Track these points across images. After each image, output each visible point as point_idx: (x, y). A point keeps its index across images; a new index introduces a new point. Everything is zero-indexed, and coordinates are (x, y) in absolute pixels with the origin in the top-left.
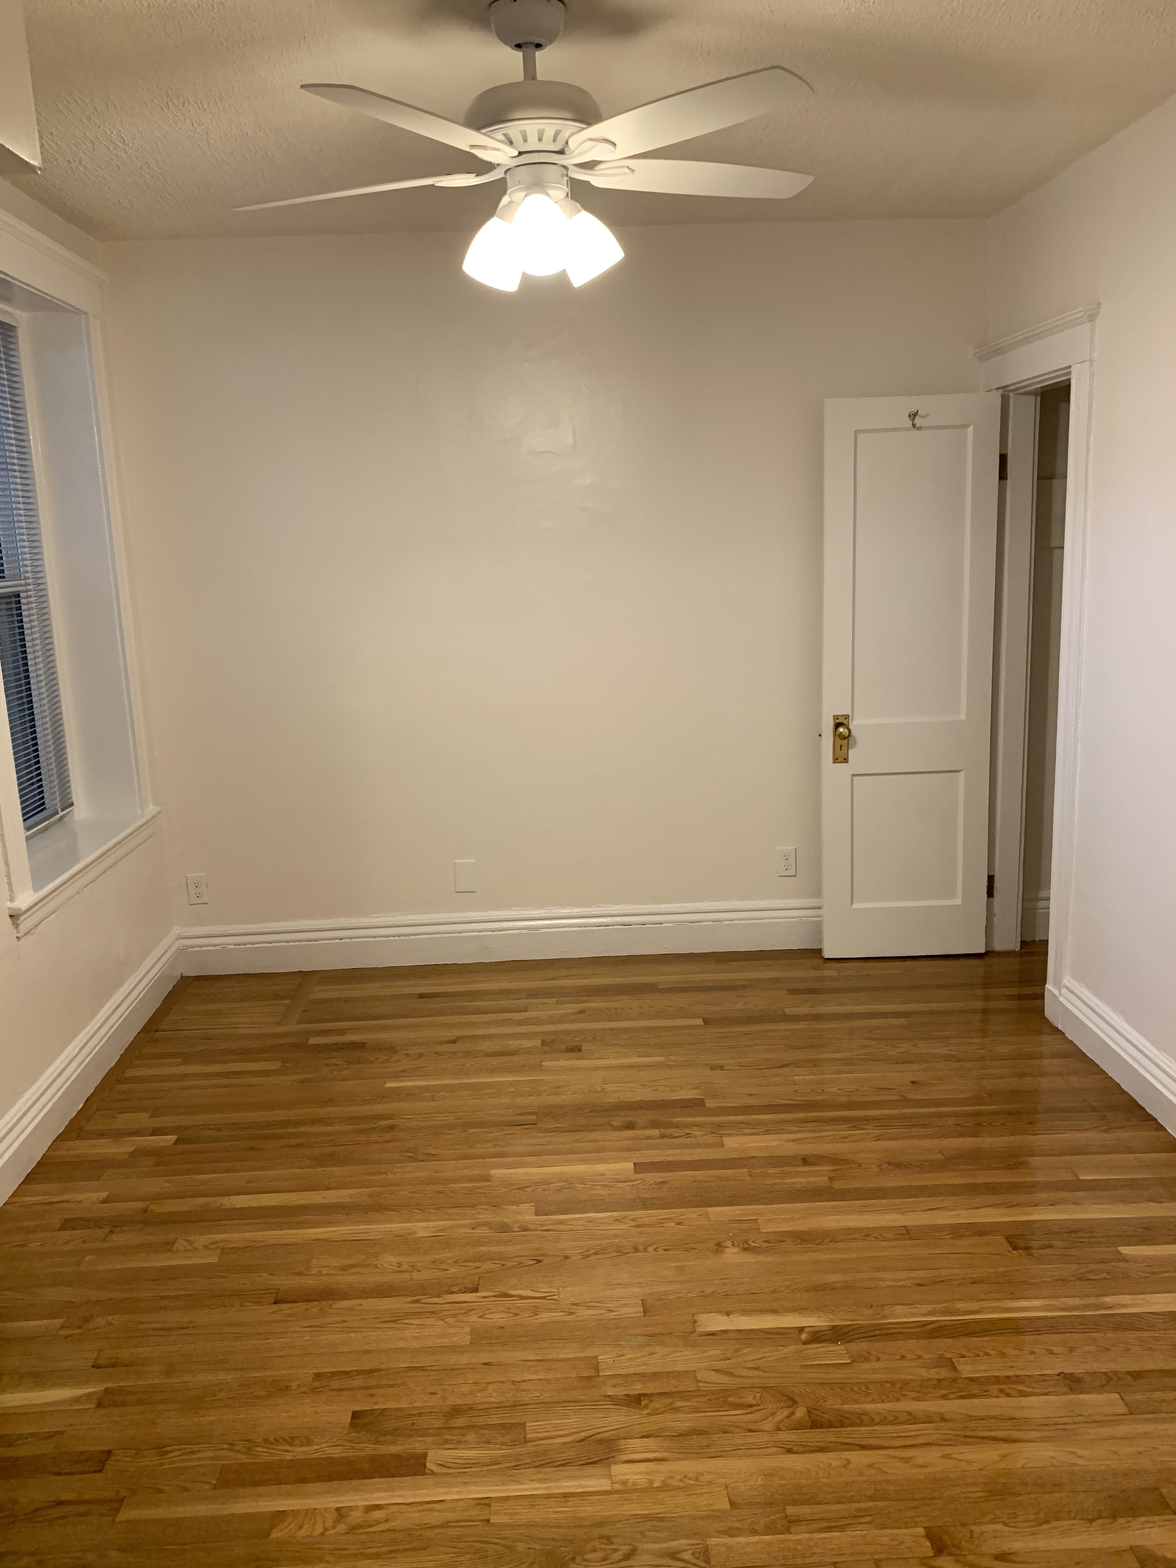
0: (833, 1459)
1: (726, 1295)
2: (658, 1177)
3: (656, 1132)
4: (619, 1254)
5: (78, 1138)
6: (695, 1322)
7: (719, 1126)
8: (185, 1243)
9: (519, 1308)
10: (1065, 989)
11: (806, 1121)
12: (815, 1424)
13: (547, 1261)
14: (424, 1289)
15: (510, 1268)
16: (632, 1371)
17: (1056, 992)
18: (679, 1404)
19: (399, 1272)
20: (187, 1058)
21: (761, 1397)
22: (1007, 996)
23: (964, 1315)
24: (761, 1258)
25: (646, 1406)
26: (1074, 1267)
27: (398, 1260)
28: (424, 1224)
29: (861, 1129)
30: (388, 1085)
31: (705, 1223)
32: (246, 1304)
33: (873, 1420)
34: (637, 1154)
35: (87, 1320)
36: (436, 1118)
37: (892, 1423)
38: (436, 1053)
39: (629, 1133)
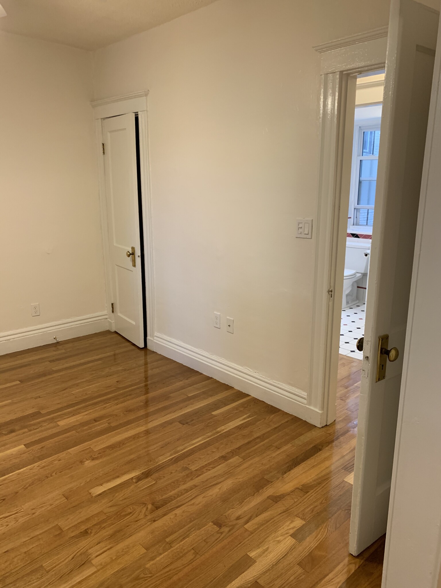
0: (171, 515)
1: (96, 478)
2: (38, 446)
3: (26, 430)
6: (90, 493)
7: (53, 419)
9: (7, 522)
11: (87, 406)
12: (157, 508)
13: (8, 498)
16: (76, 523)
17: (152, 339)
18: (103, 526)
21: (133, 508)
23: (181, 452)
24: (101, 460)
25: (91, 533)
26: (204, 423)
29: (109, 403)
31: (70, 456)
33: (175, 497)
34: (23, 441)
37: (181, 495)
39: (14, 434)
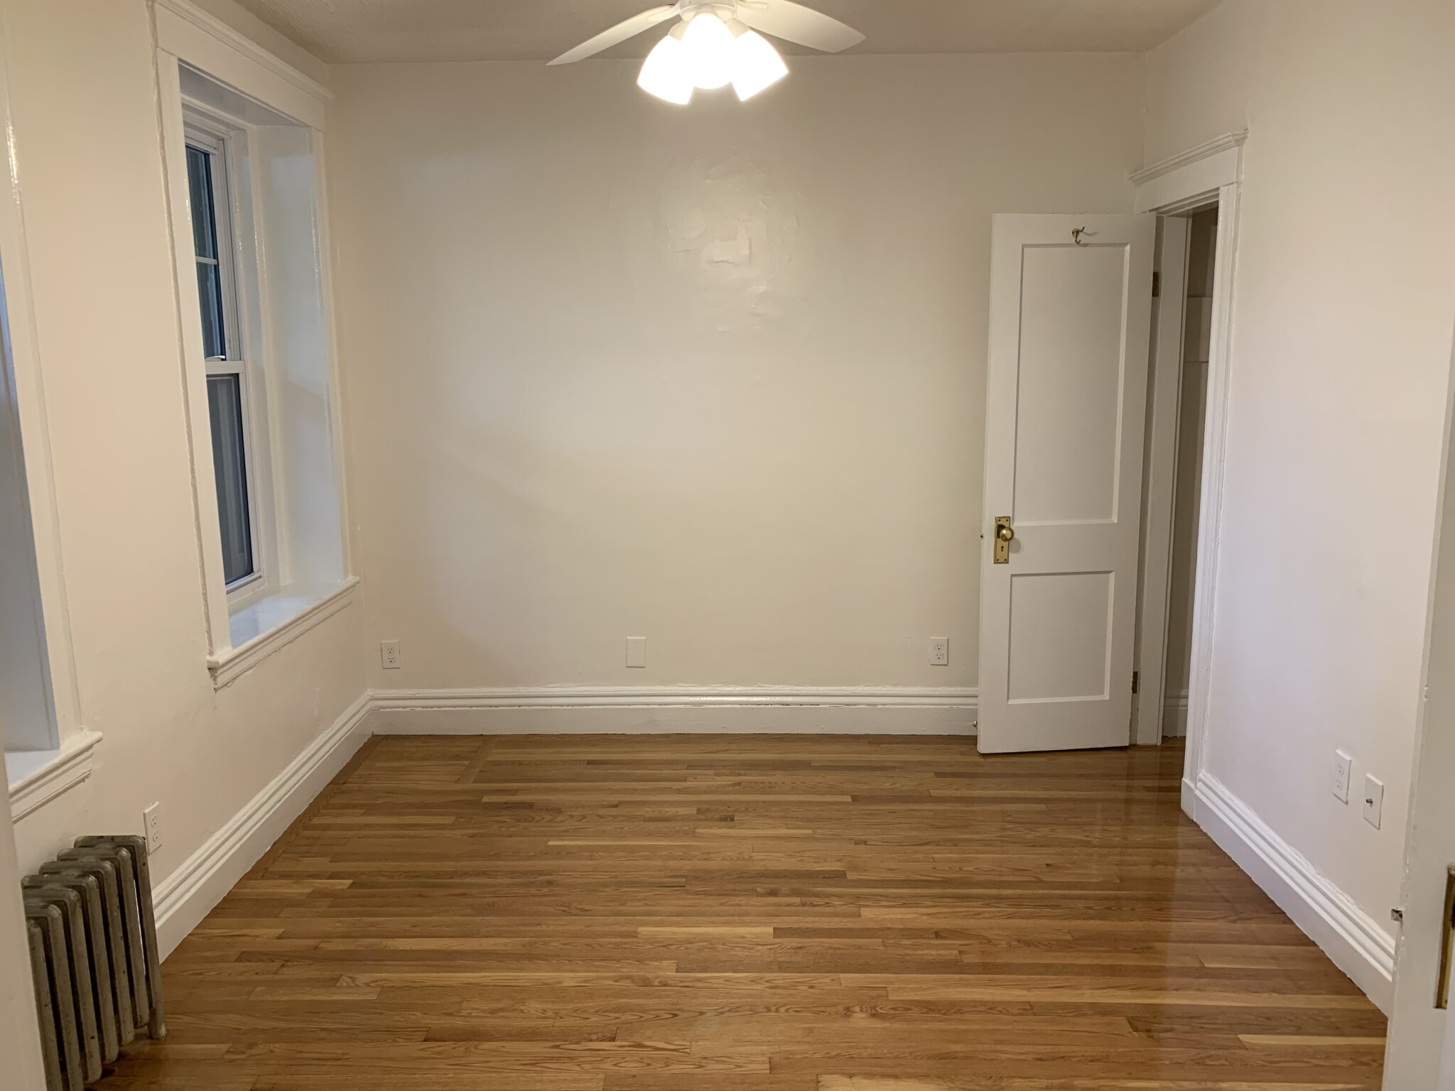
1: (851, 1058)
2: (795, 942)
3: (797, 900)
4: (752, 1013)
5: (263, 877)
6: (818, 1082)
7: (858, 897)
8: (349, 981)
9: (652, 1058)
10: (1200, 783)
11: (942, 897)
13: (683, 1015)
14: (565, 1036)
15: (647, 1020)
17: (1192, 786)
19: (543, 1018)
20: (370, 809)
22: (1144, 787)
24: (887, 1025)
26: (1194, 1052)
27: (544, 1006)
28: (571, 975)
29: (995, 907)
30: (550, 843)
31: (836, 988)
32: (397, 1040)
34: (777, 919)
35: (251, 1046)
36: (592, 876)
38: (598, 816)
39: (772, 900)
